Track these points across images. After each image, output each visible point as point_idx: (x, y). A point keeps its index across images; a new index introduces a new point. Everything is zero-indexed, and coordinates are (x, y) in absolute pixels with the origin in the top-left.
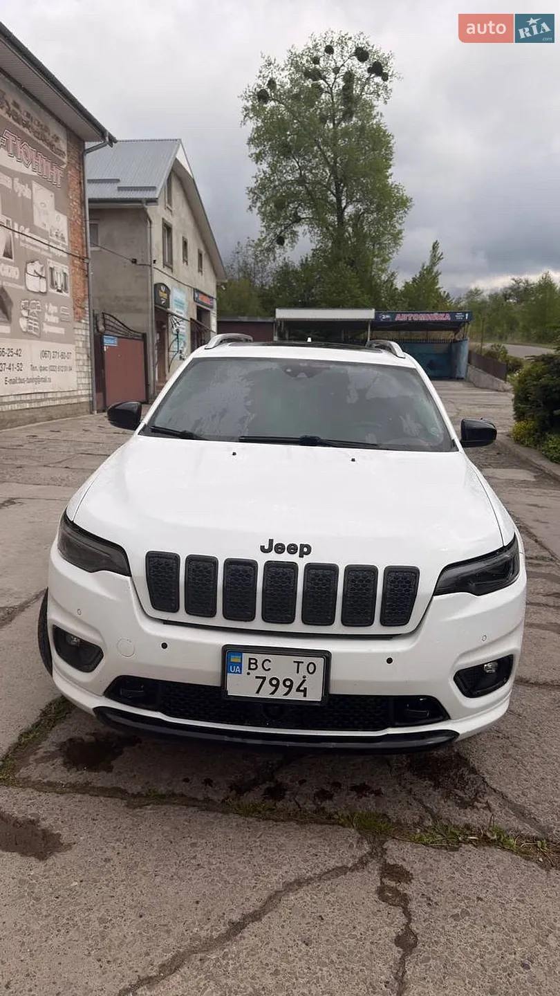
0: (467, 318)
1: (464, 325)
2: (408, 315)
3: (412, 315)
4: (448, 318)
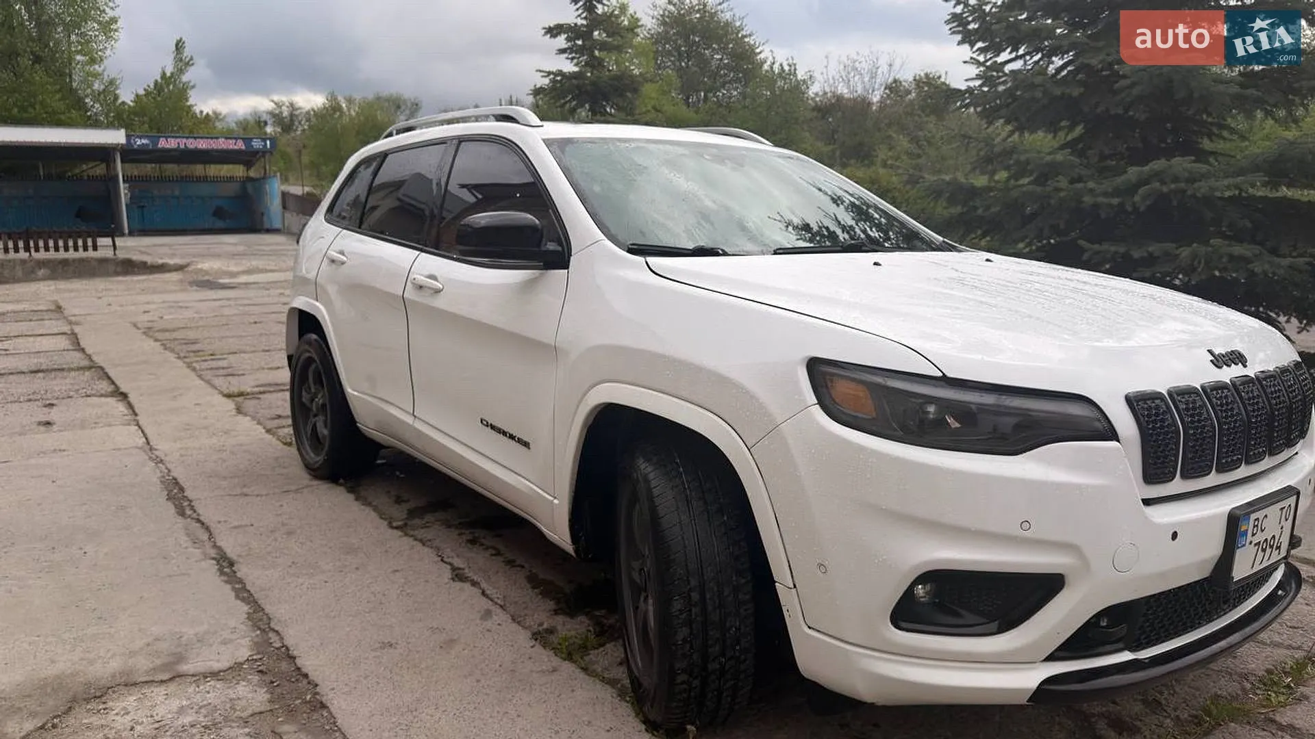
0: (268, 146)
1: (264, 156)
2: (178, 140)
3: (184, 140)
4: (240, 145)
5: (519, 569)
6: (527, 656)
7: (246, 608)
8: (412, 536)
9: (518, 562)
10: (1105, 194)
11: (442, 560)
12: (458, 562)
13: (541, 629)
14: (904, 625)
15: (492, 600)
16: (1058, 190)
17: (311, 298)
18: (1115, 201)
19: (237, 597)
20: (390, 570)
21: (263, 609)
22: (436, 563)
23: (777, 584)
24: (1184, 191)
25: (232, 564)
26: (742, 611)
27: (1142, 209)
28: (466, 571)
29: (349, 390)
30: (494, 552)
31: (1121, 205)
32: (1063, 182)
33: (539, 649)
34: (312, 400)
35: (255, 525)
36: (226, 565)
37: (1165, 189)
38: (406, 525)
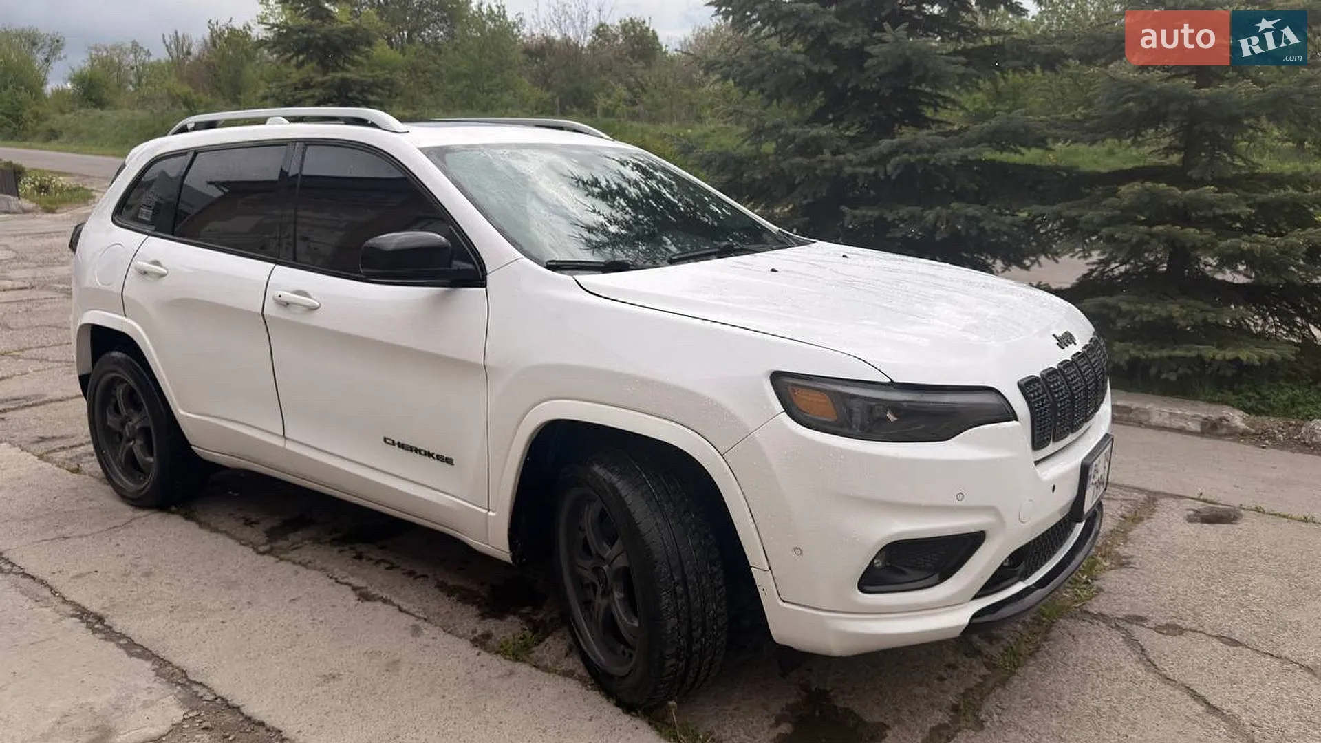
5: (422, 579)
6: (479, 665)
7: (148, 665)
8: (288, 560)
9: (419, 572)
10: (861, 164)
11: (337, 582)
12: (356, 582)
13: (476, 635)
14: (868, 588)
15: (413, 615)
16: (823, 161)
17: (120, 315)
18: (871, 170)
19: (131, 655)
20: (287, 600)
21: (170, 663)
22: (332, 585)
23: (752, 569)
24: (926, 161)
25: (100, 619)
26: (717, 595)
27: (893, 178)
28: (370, 589)
29: (180, 412)
30: (387, 565)
31: (876, 174)
32: (827, 155)
33: (485, 656)
34: (123, 425)
35: (100, 570)
36: (95, 622)
37: (912, 160)
38: (272, 549)
